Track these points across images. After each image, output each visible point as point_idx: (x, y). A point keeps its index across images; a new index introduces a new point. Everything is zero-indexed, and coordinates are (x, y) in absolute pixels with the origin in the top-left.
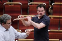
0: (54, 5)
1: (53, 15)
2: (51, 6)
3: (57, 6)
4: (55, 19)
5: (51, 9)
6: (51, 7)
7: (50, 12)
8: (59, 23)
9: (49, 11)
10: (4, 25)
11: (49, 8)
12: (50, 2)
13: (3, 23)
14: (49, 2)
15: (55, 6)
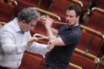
0: (95, 10)
1: (87, 26)
2: (89, 10)
3: (99, 14)
4: (87, 33)
5: (88, 15)
6: (88, 13)
7: (85, 20)
8: (91, 41)
9: (84, 17)
10: (23, 24)
11: (86, 14)
12: (91, 4)
13: (24, 21)
14: (88, 4)
15: (96, 13)
